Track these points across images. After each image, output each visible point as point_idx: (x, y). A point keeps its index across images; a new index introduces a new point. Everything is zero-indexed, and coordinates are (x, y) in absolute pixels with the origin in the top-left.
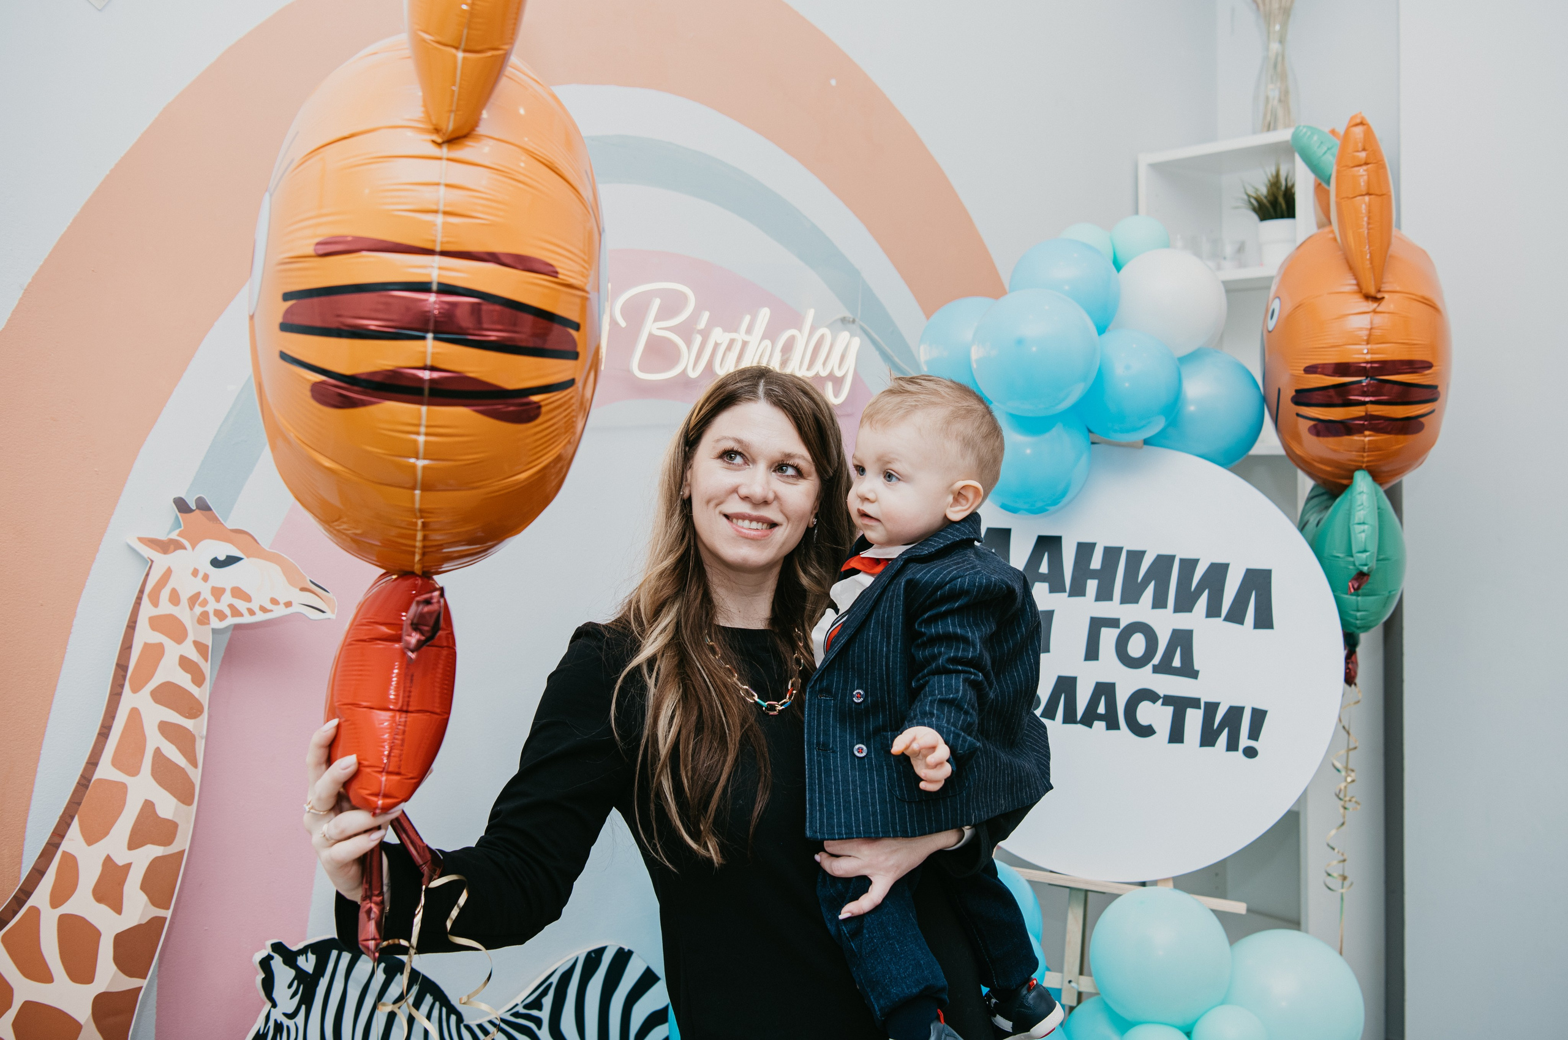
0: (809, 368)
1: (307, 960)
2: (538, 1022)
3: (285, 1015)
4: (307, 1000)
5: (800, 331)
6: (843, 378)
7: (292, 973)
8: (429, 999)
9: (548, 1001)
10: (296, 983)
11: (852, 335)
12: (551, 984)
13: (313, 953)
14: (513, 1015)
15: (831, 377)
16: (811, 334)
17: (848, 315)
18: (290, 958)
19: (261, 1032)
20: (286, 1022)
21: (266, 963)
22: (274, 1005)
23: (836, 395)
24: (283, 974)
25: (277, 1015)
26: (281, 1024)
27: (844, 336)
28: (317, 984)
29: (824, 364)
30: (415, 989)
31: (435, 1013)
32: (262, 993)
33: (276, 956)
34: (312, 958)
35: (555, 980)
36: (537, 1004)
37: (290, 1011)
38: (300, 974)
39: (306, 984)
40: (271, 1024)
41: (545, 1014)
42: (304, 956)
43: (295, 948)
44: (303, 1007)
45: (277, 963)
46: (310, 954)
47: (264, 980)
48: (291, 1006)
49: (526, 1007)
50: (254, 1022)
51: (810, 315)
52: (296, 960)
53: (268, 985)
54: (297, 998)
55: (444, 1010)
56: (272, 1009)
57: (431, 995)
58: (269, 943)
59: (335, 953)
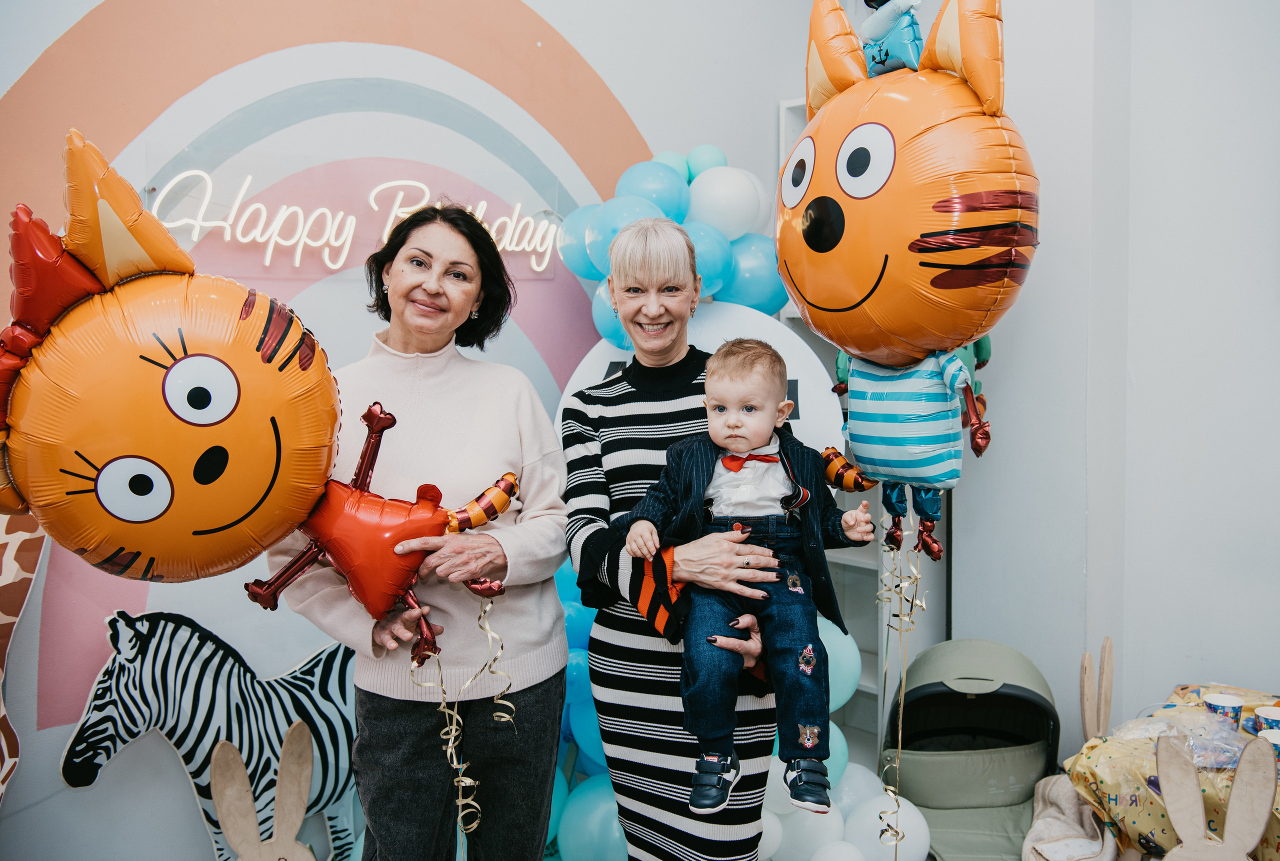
0: (517, 245)
1: (143, 625)
2: (312, 685)
3: (126, 659)
4: (142, 651)
5: (511, 218)
6: (544, 252)
7: (132, 633)
8: (231, 661)
9: (318, 671)
10: (134, 640)
11: (550, 223)
12: (321, 660)
13: (147, 621)
14: (292, 678)
15: (534, 251)
16: (518, 221)
17: (549, 209)
18: (131, 622)
19: (110, 669)
20: (127, 665)
21: (113, 624)
22: (119, 652)
23: (539, 265)
24: (125, 633)
25: (121, 659)
26: (124, 665)
27: (544, 223)
28: (150, 642)
29: (529, 242)
30: (221, 653)
31: (236, 670)
32: (110, 644)
33: (120, 620)
34: (146, 624)
35: (324, 657)
36: (311, 672)
37: (131, 657)
38: (138, 634)
39: (142, 642)
40: (117, 665)
41: (316, 680)
42: (141, 622)
43: (134, 617)
44: (140, 656)
45: (121, 625)
46: (145, 622)
47: (111, 635)
48: (131, 654)
49: (302, 673)
50: (105, 663)
51: (518, 208)
52: (135, 624)
53: (115, 638)
54: (136, 650)
55: (242, 669)
56: (118, 655)
57: (232, 658)
58: (115, 612)
59: (162, 623)
